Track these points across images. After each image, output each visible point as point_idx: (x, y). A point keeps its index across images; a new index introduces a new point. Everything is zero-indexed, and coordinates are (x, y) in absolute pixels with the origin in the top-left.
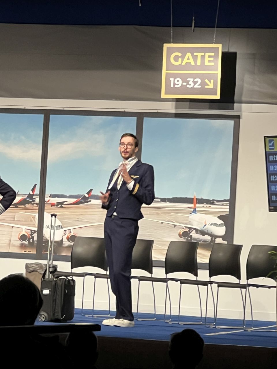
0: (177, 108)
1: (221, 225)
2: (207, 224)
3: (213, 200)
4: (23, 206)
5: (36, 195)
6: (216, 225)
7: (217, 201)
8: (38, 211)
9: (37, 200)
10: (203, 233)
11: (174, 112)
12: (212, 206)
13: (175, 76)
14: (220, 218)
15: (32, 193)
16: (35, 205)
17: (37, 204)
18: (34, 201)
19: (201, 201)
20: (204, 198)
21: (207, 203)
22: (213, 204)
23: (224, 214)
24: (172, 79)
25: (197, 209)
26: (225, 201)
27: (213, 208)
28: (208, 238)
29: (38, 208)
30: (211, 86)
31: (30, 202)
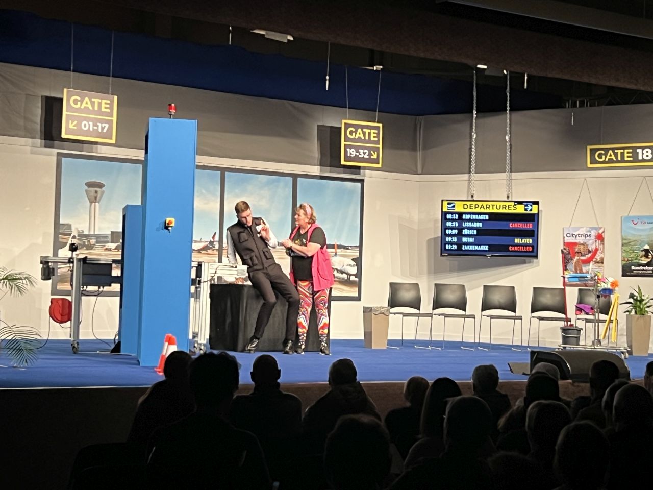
0: (321, 171)
1: (354, 266)
2: (345, 265)
3: (348, 246)
4: (205, 252)
5: (216, 242)
6: (350, 265)
7: (351, 247)
8: (217, 256)
9: (217, 246)
10: (342, 272)
11: (318, 174)
12: (348, 251)
13: (351, 147)
14: (353, 260)
15: (212, 240)
16: (215, 251)
17: (217, 250)
18: (214, 247)
19: (340, 247)
20: (342, 244)
21: (344, 249)
22: (348, 249)
23: (355, 257)
24: (348, 149)
25: (337, 253)
26: (356, 246)
27: (348, 252)
28: (345, 276)
29: (217, 253)
30: (375, 157)
31: (211, 248)
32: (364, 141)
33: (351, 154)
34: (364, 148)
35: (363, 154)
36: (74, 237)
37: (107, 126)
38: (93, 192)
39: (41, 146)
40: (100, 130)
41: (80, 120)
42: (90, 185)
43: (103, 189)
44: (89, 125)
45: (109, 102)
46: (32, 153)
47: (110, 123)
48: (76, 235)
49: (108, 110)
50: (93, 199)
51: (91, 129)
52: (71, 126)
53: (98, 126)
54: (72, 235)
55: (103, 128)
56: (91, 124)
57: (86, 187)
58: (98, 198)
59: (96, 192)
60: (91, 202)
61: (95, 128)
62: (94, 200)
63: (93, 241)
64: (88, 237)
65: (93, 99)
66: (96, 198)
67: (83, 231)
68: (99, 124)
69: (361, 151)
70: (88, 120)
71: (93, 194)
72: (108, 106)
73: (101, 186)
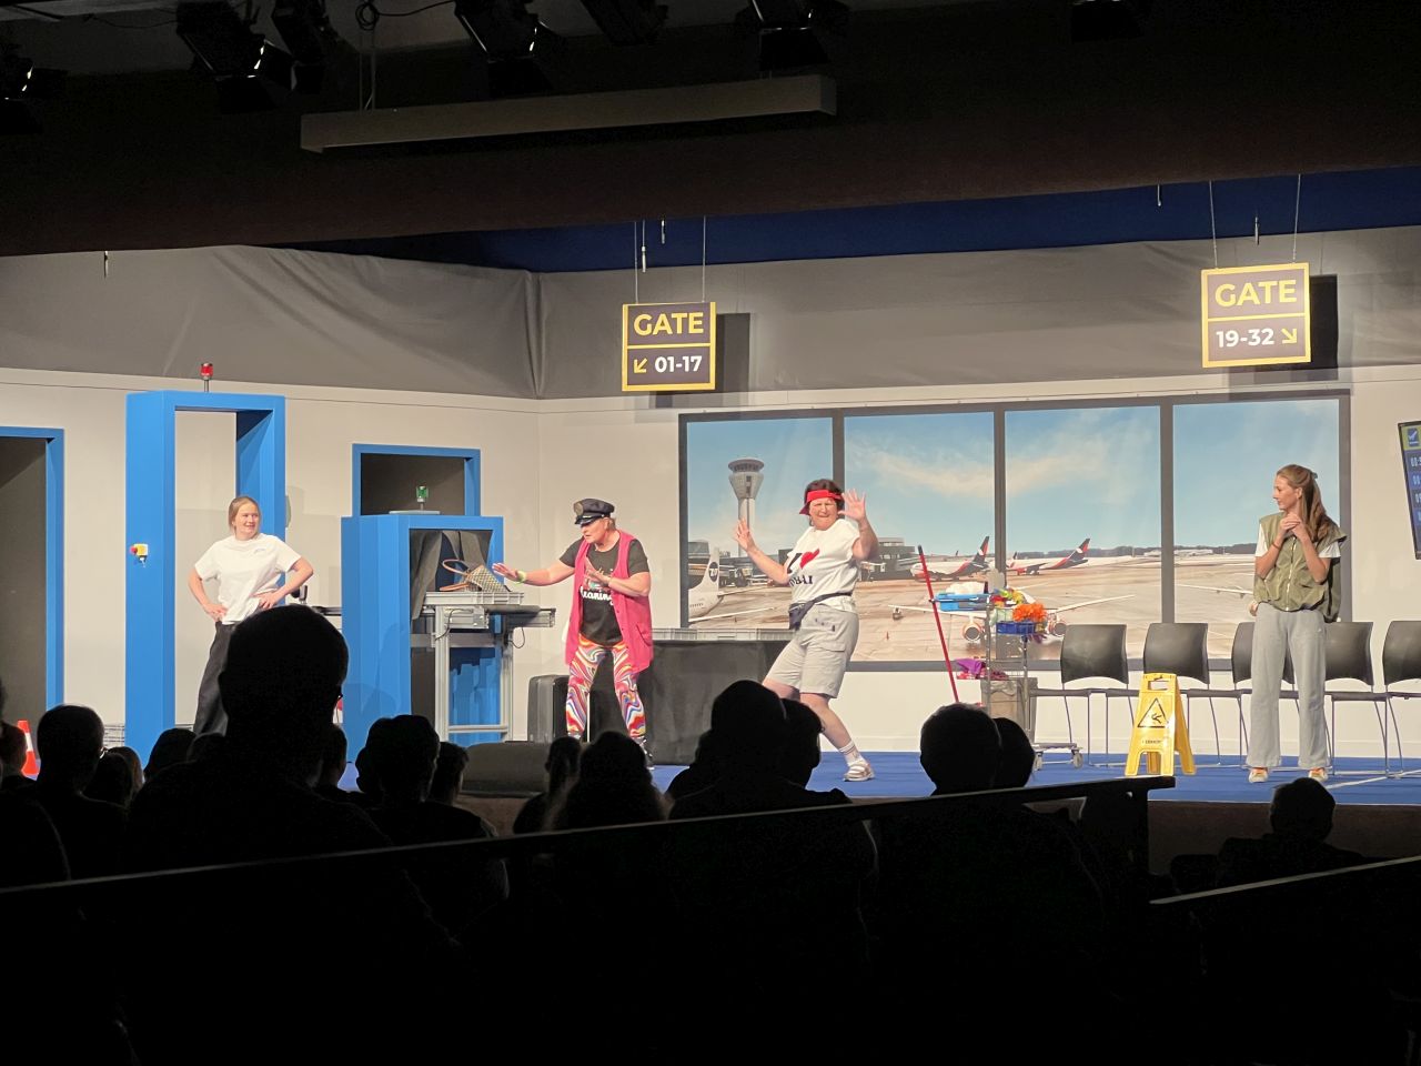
0: (1232, 383)
4: (967, 578)
5: (990, 556)
9: (992, 565)
13: (1226, 327)
15: (981, 553)
17: (992, 572)
18: (987, 566)
24: (1220, 334)
30: (1293, 339)
31: (978, 570)
32: (1263, 309)
33: (1226, 341)
36: (714, 565)
37: (699, 358)
38: (744, 479)
39: (650, 407)
40: (687, 369)
41: (652, 356)
42: (738, 467)
43: (761, 471)
44: (668, 362)
45: (701, 315)
46: (638, 420)
47: (705, 352)
48: (718, 562)
49: (701, 331)
50: (745, 489)
51: (672, 369)
52: (637, 369)
53: (683, 362)
55: (692, 365)
56: (671, 359)
57: (731, 472)
58: (753, 489)
59: (749, 479)
60: (741, 499)
61: (679, 365)
62: (746, 493)
63: (747, 570)
64: (737, 562)
65: (673, 316)
66: (749, 489)
67: (728, 553)
68: (686, 358)
70: (665, 352)
71: (743, 482)
72: (700, 322)
73: (755, 467)
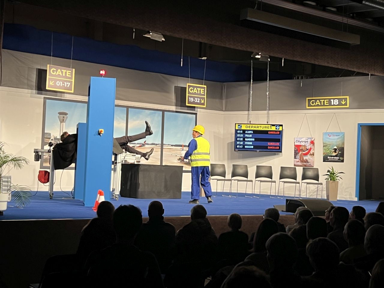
11: (175, 110)
13: (191, 97)
19: (185, 146)
25: (184, 149)
30: (203, 102)
32: (198, 94)
33: (191, 100)
34: (197, 97)
35: (197, 101)
36: (52, 140)
37: (69, 84)
38: (62, 117)
39: (36, 94)
40: (66, 86)
41: (56, 80)
42: (60, 113)
43: (67, 116)
44: (60, 83)
45: (70, 72)
46: (31, 97)
47: (71, 82)
48: (53, 139)
49: (70, 76)
50: (62, 120)
51: (61, 85)
52: (51, 84)
53: (65, 84)
54: (51, 139)
57: (59, 115)
58: (64, 120)
59: (64, 117)
61: (63, 85)
62: (62, 121)
65: (62, 70)
66: (63, 120)
67: (57, 137)
69: (196, 99)
70: (60, 80)
72: (70, 74)
73: (66, 114)
